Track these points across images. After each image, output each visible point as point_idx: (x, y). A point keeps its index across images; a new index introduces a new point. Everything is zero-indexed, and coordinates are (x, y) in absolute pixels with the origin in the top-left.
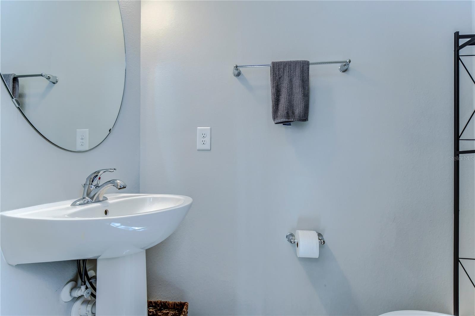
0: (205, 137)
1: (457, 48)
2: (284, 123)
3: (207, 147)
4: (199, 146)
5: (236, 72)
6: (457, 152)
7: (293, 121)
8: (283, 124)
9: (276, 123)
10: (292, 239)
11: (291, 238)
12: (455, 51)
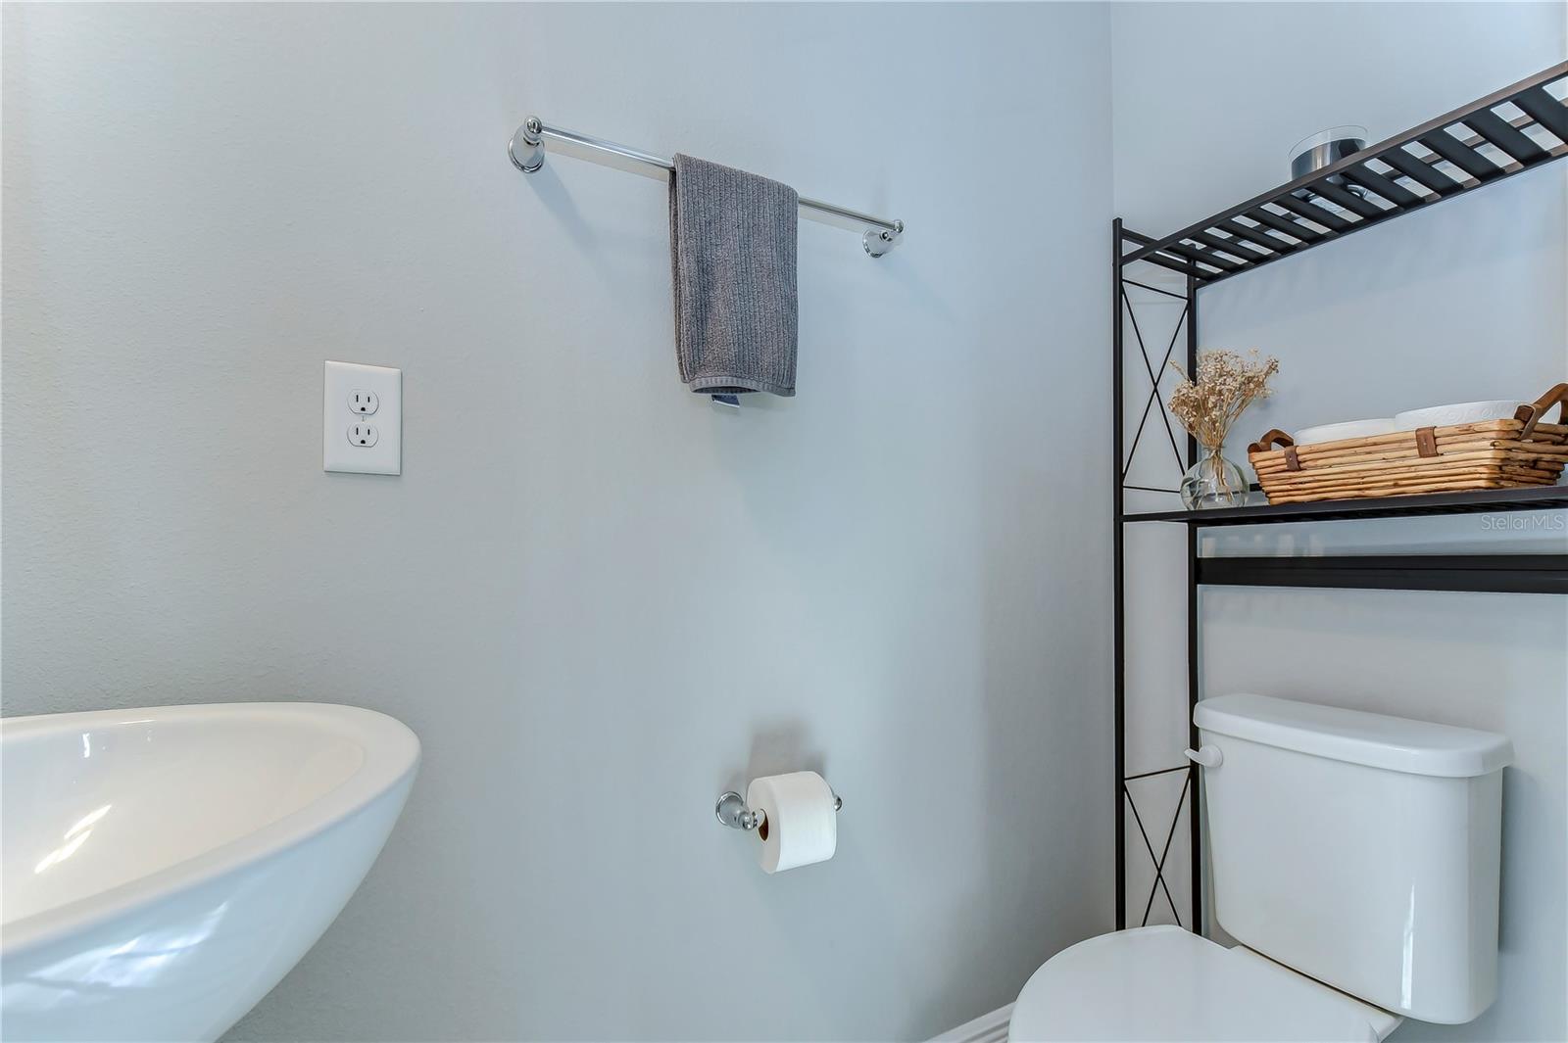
0: (367, 411)
1: (1120, 261)
2: (717, 392)
3: (383, 457)
4: (340, 454)
5: (526, 155)
6: (1120, 518)
7: (755, 391)
8: (715, 397)
9: (696, 391)
10: (744, 813)
11: (738, 812)
12: (1114, 265)
